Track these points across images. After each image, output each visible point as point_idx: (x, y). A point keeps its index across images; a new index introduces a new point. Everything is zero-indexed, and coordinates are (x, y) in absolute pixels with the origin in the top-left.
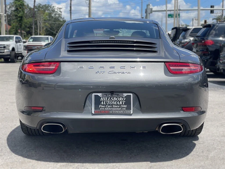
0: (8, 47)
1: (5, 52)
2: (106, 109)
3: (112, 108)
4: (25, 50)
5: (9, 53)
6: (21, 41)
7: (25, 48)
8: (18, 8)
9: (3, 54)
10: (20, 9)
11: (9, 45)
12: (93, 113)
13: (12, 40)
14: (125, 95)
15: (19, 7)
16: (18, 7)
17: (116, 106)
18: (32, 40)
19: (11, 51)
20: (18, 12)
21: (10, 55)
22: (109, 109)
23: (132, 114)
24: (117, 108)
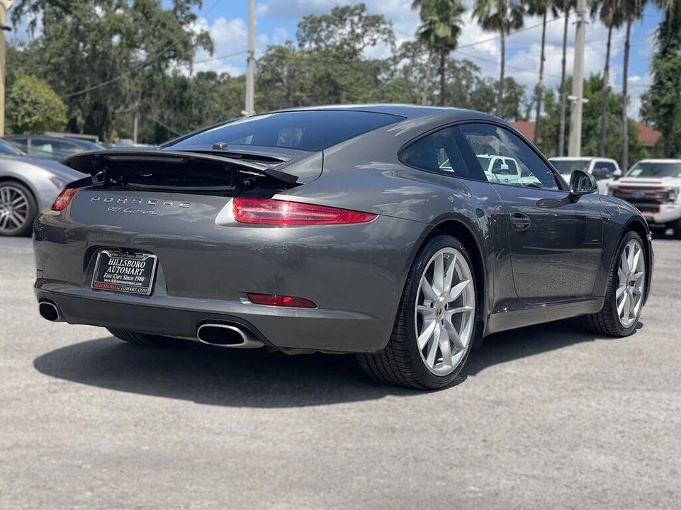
3: (122, 280)
6: (608, 176)
8: (661, 79)
10: (670, 84)
12: (93, 286)
14: (145, 257)
15: (667, 78)
16: (663, 76)
18: (638, 172)
20: (663, 91)
22: (118, 282)
23: (151, 295)
24: (129, 281)
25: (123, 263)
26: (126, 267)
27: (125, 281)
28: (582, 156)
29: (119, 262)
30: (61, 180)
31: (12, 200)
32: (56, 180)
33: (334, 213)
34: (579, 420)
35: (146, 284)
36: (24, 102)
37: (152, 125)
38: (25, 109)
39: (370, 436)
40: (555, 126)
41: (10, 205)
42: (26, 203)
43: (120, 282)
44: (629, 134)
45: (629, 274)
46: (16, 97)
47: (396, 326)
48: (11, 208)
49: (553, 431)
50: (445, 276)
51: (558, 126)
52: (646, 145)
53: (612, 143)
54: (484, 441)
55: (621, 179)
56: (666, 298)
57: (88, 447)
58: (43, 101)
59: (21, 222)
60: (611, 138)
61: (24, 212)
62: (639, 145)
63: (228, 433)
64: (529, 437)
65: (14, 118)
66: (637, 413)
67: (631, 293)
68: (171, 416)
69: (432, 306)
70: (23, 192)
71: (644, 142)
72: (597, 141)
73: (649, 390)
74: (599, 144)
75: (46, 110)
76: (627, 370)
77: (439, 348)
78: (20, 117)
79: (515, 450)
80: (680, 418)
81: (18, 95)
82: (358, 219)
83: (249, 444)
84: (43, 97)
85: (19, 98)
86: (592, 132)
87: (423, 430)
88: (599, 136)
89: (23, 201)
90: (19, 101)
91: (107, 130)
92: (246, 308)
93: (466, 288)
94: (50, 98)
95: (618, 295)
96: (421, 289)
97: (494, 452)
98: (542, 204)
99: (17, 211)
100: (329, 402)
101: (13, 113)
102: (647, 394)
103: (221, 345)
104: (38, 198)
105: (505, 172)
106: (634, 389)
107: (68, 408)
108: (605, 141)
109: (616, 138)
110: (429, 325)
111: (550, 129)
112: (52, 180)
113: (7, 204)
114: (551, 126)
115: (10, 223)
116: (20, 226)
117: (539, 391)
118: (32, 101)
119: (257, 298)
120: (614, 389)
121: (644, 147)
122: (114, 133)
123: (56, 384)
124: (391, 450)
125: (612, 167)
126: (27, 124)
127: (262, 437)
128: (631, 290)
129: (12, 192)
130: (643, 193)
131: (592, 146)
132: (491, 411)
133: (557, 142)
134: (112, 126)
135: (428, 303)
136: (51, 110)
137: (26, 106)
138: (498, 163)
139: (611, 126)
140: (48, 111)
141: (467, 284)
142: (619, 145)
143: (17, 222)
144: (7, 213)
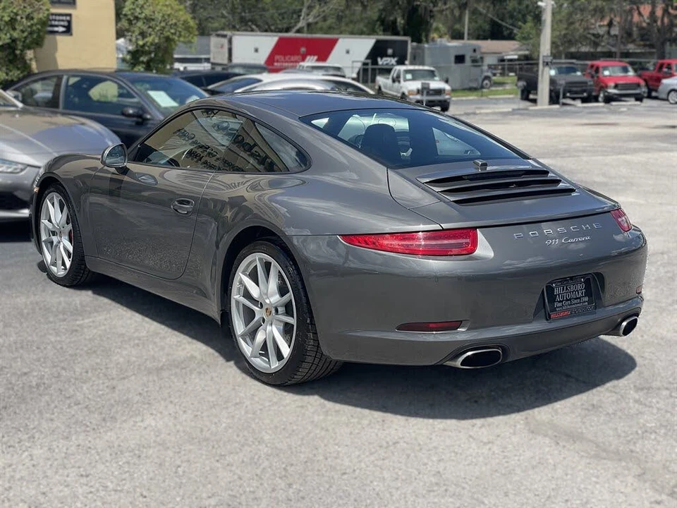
2: (563, 308)
17: (575, 301)
22: (568, 307)
25: (567, 289)
26: (570, 292)
29: (563, 290)
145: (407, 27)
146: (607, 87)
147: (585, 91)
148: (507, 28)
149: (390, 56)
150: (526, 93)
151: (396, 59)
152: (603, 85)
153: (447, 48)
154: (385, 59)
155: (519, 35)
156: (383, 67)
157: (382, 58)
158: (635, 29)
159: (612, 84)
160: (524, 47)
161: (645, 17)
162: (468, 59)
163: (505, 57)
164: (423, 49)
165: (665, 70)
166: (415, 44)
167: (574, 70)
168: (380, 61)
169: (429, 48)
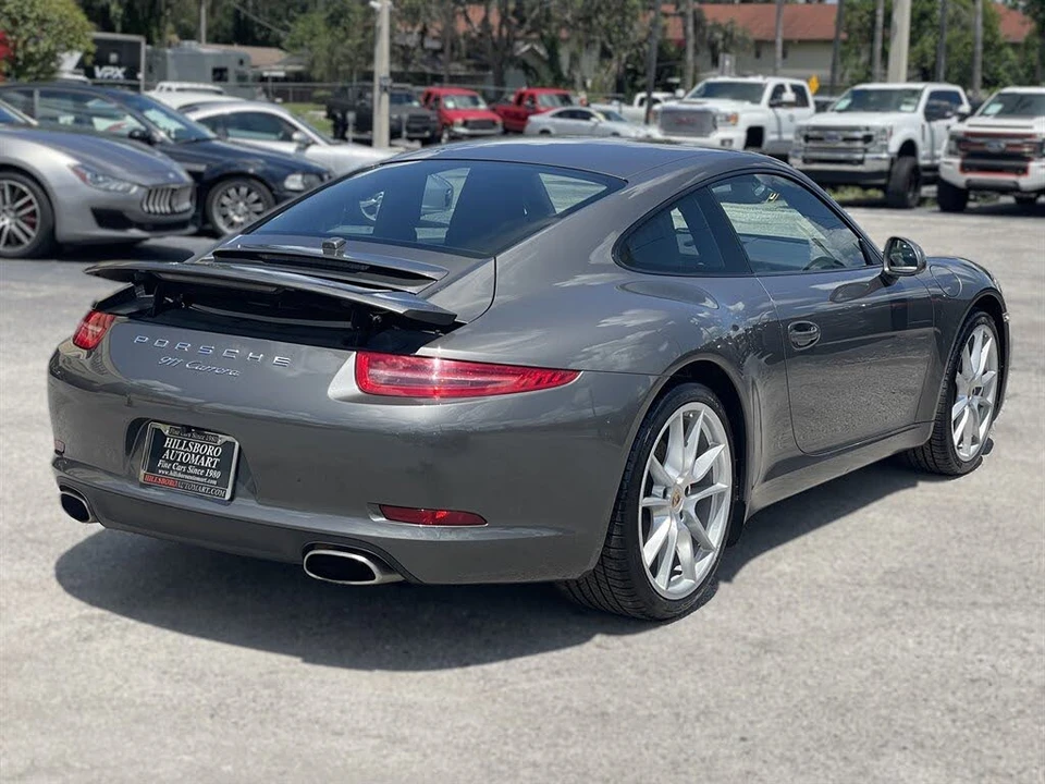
0: (884, 137)
1: (867, 162)
2: (171, 473)
3: (186, 473)
4: (951, 153)
5: (885, 166)
6: (949, 114)
7: (953, 146)
9: (859, 168)
11: (888, 131)
12: (141, 479)
13: (910, 108)
14: (223, 439)
17: (196, 471)
18: (996, 108)
19: (896, 156)
21: (887, 174)
22: (180, 475)
23: (232, 499)
24: (197, 476)
25: (187, 446)
26: (191, 453)
27: (192, 475)
28: (909, 79)
29: (181, 445)
30: (88, 170)
31: (14, 200)
32: (80, 169)
33: (513, 375)
34: (887, 684)
35: (222, 482)
36: (25, 18)
37: (229, 12)
38: (28, 30)
39: (569, 734)
40: (868, 12)
41: (11, 209)
42: (36, 206)
43: (182, 476)
44: (985, 24)
45: (974, 378)
46: (14, 11)
47: (609, 535)
48: (12, 214)
49: (848, 710)
50: (686, 445)
51: (873, 13)
52: (1011, 40)
53: (959, 39)
54: (743, 739)
55: (970, 121)
56: (1032, 374)
57: (141, 767)
58: (56, 17)
59: (28, 236)
60: (956, 32)
61: (32, 220)
62: (1001, 40)
63: (352, 732)
64: (811, 728)
65: (11, 45)
66: (977, 663)
67: (976, 407)
68: (266, 692)
69: (665, 496)
70: (29, 187)
71: (1007, 36)
72: (934, 37)
73: (997, 606)
74: (937, 42)
75: (60, 32)
76: (965, 556)
77: (676, 555)
78: (20, 44)
79: (788, 759)
80: (1041, 674)
81: (15, 7)
82: (550, 381)
83: (385, 757)
84: (56, 11)
85: (17, 13)
86: (926, 23)
87: (651, 716)
88: (939, 29)
89: (30, 203)
90: (19, 18)
91: (158, 25)
92: (378, 528)
93: (719, 458)
94: (66, 12)
95: (954, 416)
96: (649, 472)
97: (757, 766)
98: (840, 295)
99: (21, 218)
100: (506, 656)
101: (9, 37)
102: (994, 617)
103: (340, 582)
104: (53, 200)
105: (790, 105)
106: (974, 604)
107: (109, 677)
108: (947, 36)
109: (964, 33)
110: (659, 524)
111: (861, 18)
112: (75, 169)
113: (6, 208)
114: (863, 12)
115: (13, 240)
116: (27, 242)
117: (828, 615)
118: (38, 17)
119: (396, 513)
120: (945, 605)
121: (1006, 44)
122: (170, 27)
123: (90, 619)
124: (601, 765)
125: (954, 99)
126: (31, 54)
127: (404, 740)
128: (976, 401)
129: (13, 188)
130: (1003, 144)
131: (927, 44)
132: (753, 668)
133: (872, 40)
134: (166, 17)
135: (658, 490)
136: (68, 33)
137: (30, 25)
138: (779, 89)
139: (957, 13)
140: (65, 34)
141: (720, 452)
142: (970, 43)
143: (22, 237)
144: (7, 222)
145: (127, 20)
146: (452, 123)
147: (426, 129)
148: (262, 28)
149: (114, 65)
150: (341, 129)
151: (123, 70)
152: (448, 122)
153: (201, 56)
154: (105, 68)
155: (288, 41)
156: (103, 81)
157: (101, 67)
158: (462, 41)
159: (460, 121)
160: (295, 60)
161: (475, 25)
162: (231, 75)
163: (266, 74)
164: (164, 56)
165: (528, 103)
166: (149, 47)
167: (410, 99)
168: (99, 72)
169: (174, 56)
